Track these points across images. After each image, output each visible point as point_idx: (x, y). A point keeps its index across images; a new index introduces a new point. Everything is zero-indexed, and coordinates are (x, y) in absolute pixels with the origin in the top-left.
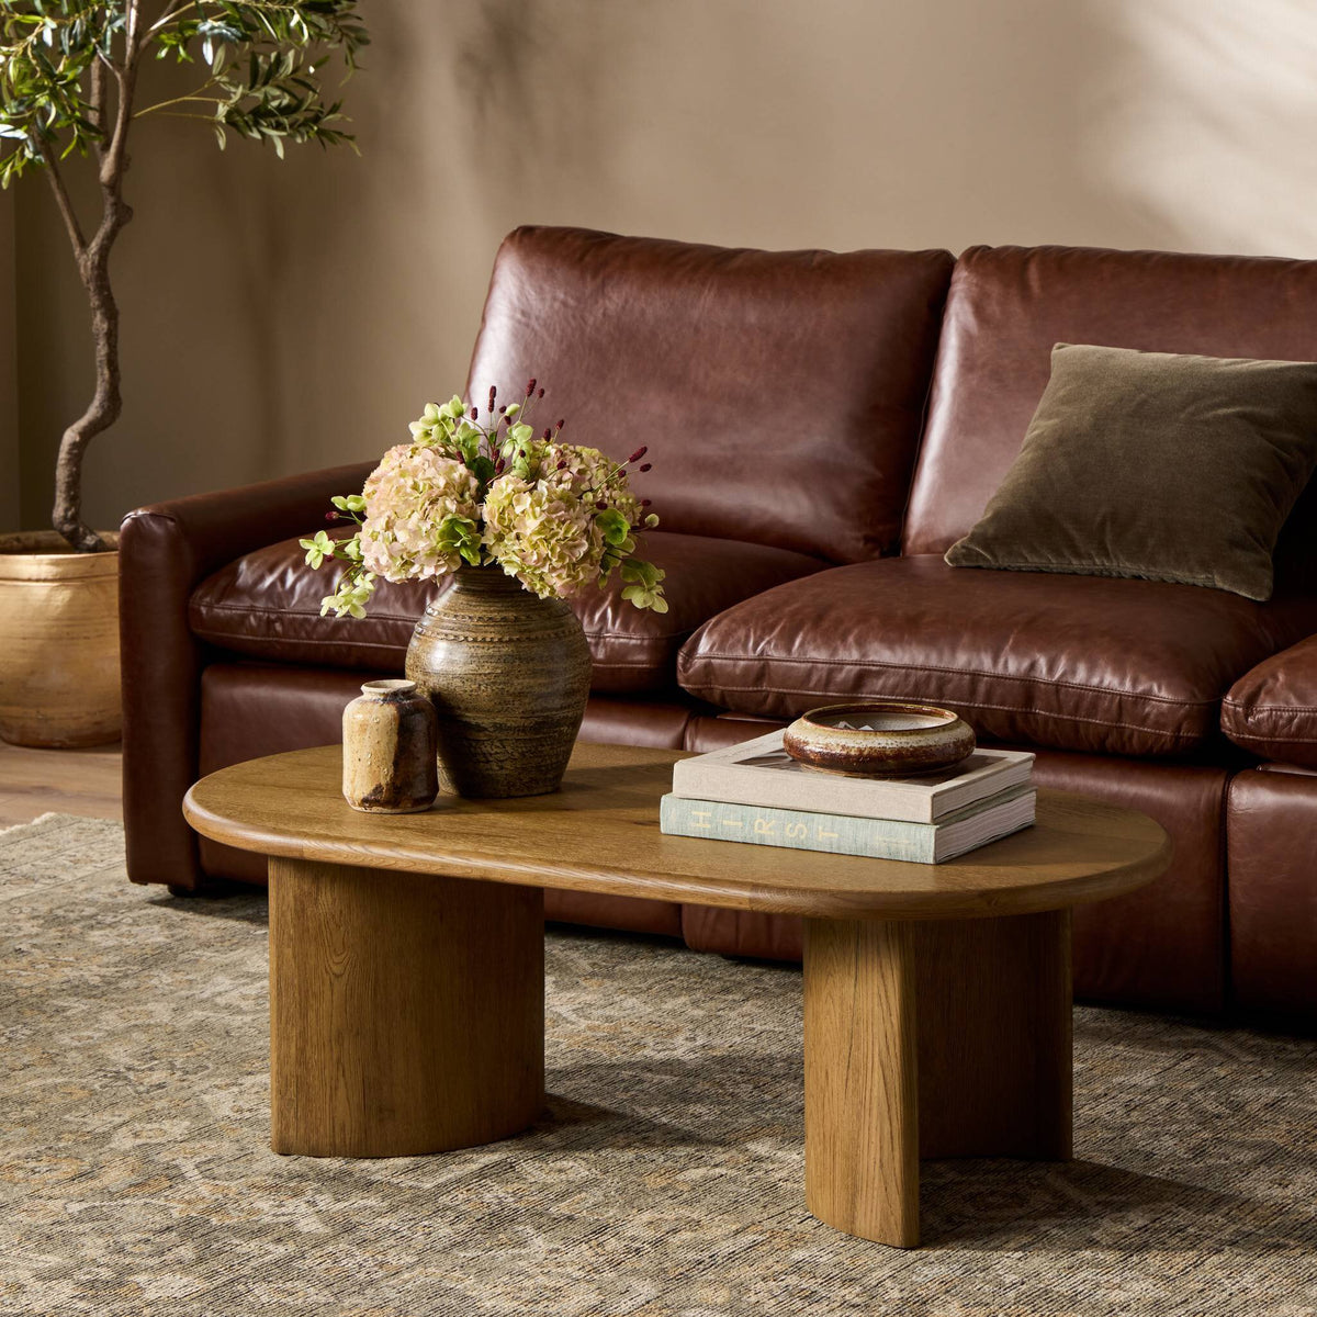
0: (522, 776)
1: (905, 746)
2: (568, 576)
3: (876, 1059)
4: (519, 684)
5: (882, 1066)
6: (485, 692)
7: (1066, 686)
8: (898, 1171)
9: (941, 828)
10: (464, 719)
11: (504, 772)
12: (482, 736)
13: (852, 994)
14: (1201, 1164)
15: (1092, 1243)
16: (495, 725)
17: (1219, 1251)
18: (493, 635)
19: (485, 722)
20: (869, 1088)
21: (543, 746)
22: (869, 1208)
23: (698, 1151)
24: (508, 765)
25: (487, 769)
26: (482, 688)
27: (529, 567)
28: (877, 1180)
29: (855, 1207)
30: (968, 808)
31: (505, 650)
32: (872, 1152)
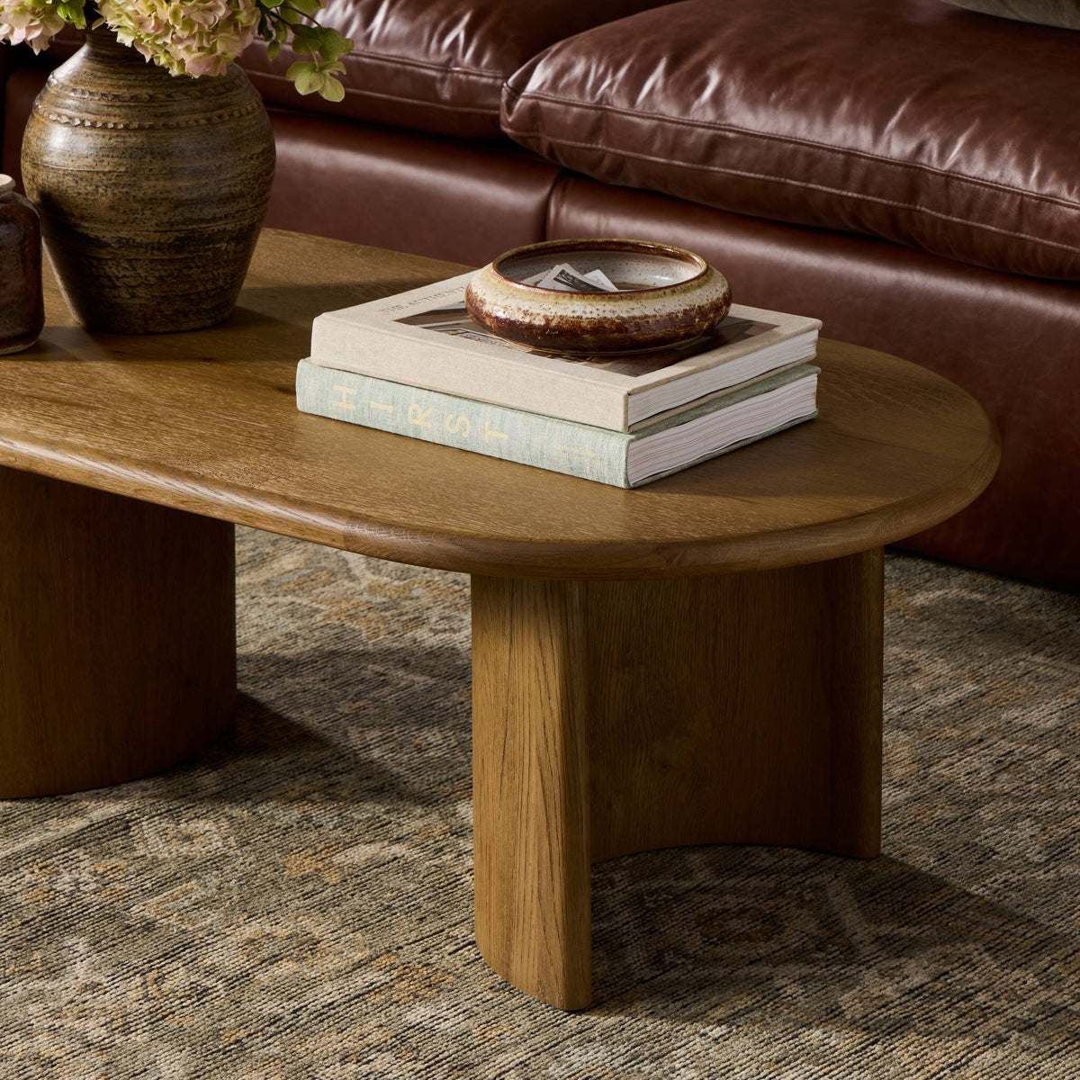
0: (162, 307)
1: (609, 315)
2: (200, 49)
3: (534, 753)
4: (148, 187)
5: (540, 765)
6: (105, 198)
7: (958, 178)
8: (558, 908)
9: (639, 439)
10: (81, 230)
11: (137, 301)
12: (104, 254)
13: (507, 662)
14: (1051, 875)
15: (833, 1015)
16: (119, 240)
17: (1001, 1041)
18: (117, 120)
19: (107, 236)
20: (525, 791)
21: (191, 268)
22: (526, 951)
23: (387, 812)
24: (141, 292)
25: (114, 297)
26: (101, 190)
27: (148, 35)
28: (534, 916)
29: (511, 946)
30: (693, 405)
31: (132, 140)
32: (530, 877)
